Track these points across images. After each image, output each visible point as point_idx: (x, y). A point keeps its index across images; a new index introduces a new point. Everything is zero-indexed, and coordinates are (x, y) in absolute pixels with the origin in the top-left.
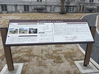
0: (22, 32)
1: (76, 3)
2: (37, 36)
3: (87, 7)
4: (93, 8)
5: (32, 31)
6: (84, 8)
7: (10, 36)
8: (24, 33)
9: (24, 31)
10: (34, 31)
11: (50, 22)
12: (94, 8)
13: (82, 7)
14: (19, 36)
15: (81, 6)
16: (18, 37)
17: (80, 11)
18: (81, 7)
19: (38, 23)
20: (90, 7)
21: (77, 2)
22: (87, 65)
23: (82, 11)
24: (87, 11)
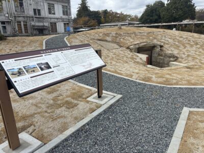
0: (32, 71)
1: (7, 15)
2: (53, 71)
3: (33, 24)
4: (44, 26)
5: (43, 66)
6: (26, 25)
7: (18, 81)
8: (34, 71)
9: (32, 70)
10: (46, 65)
11: (56, 50)
12: (46, 27)
13: (22, 23)
14: (31, 77)
15: (20, 22)
16: (30, 79)
17: (22, 33)
18: (21, 25)
19: (43, 55)
20: (37, 24)
21: (8, 13)
22: (101, 96)
23: (25, 32)
24: (35, 32)
